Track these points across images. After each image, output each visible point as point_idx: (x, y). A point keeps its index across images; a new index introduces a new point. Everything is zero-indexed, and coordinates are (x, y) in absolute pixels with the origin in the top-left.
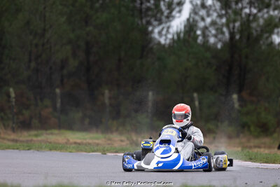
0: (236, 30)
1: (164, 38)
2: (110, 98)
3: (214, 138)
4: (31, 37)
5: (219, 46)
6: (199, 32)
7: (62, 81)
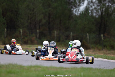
0: (103, 11)
1: (77, 13)
2: (57, 34)
3: (94, 50)
4: (29, 11)
5: (97, 17)
6: (90, 11)
7: (39, 27)
